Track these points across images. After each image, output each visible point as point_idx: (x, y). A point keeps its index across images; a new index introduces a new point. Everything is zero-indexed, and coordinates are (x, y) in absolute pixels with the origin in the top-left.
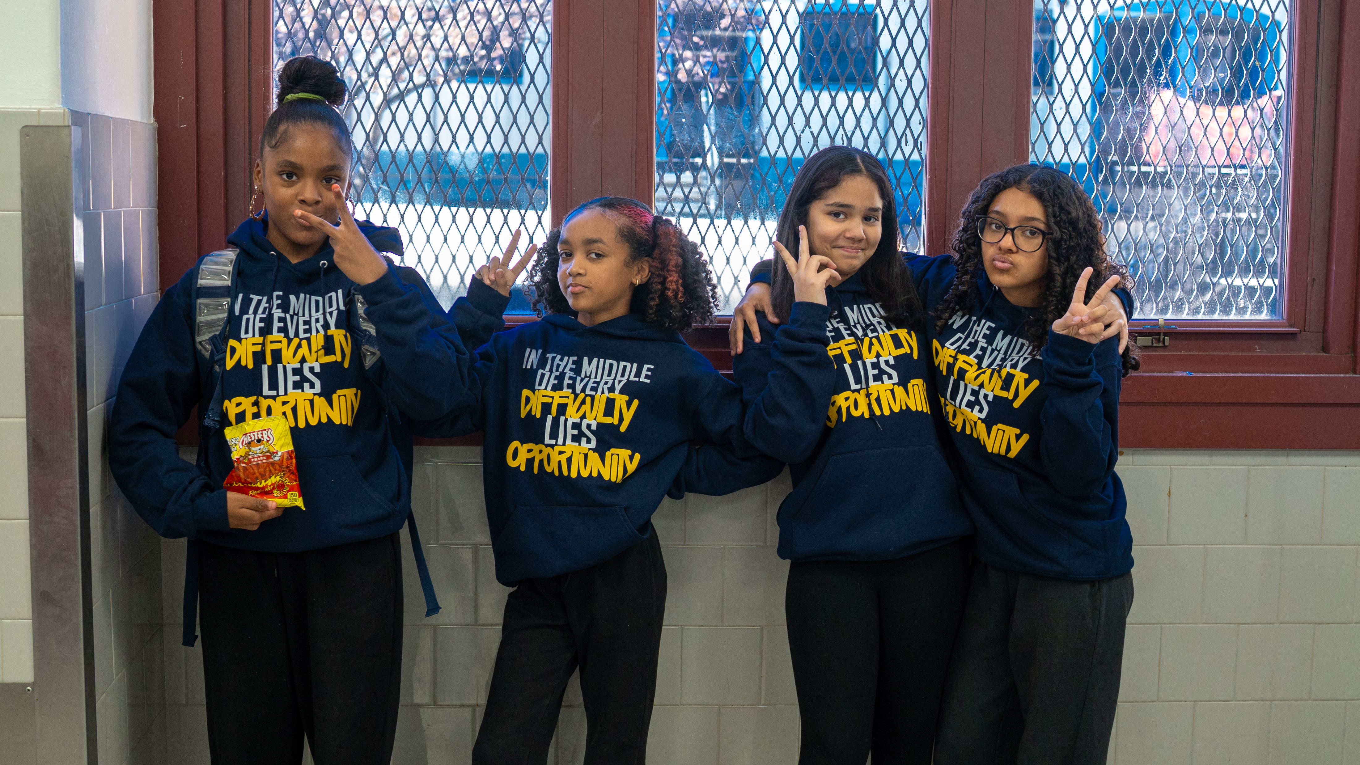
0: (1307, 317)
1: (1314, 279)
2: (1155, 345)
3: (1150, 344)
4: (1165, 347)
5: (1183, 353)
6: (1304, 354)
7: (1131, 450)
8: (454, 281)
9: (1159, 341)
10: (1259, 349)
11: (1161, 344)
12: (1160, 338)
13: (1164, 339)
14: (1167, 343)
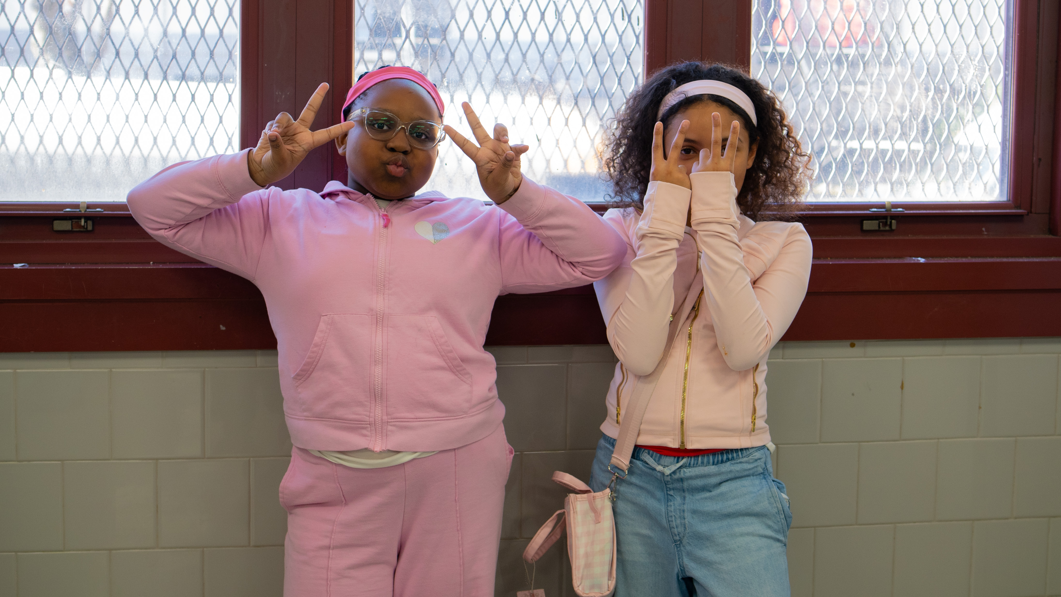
0: (1034, 198)
1: (1040, 160)
2: (882, 228)
3: (877, 228)
4: (891, 231)
5: (910, 237)
6: (1032, 236)
7: (863, 342)
8: (136, 166)
9: (885, 224)
10: (986, 233)
11: (887, 228)
12: (886, 222)
13: (891, 222)
14: (894, 227)
